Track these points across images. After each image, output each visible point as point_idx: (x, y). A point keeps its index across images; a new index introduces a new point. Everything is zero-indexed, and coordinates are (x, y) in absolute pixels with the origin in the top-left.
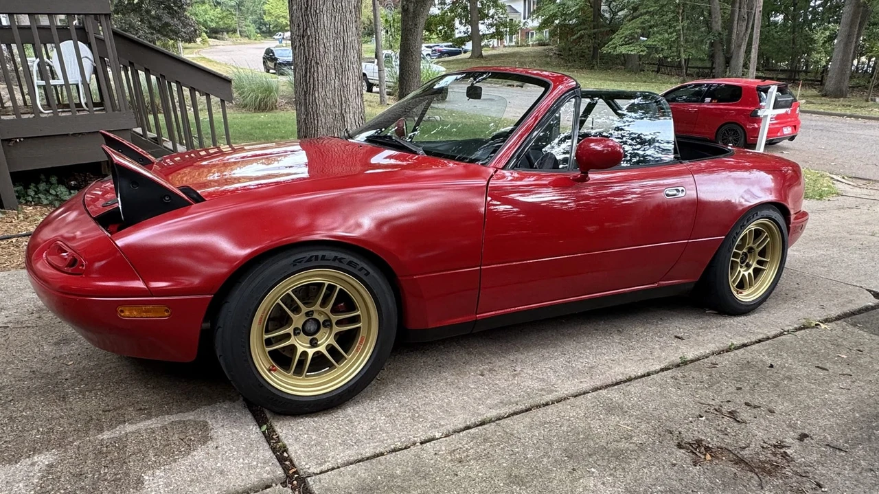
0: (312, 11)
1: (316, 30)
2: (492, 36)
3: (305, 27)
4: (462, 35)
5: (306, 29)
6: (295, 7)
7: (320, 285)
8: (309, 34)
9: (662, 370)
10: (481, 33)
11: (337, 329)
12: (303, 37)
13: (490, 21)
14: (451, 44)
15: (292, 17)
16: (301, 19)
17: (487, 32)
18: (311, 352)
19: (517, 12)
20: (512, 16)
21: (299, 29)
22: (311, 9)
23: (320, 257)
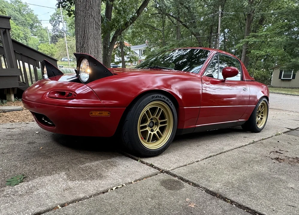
0: (86, 38)
1: (87, 45)
2: (129, 62)
3: (83, 44)
4: (118, 61)
5: (84, 44)
6: (79, 36)
7: (156, 108)
8: (85, 46)
9: (249, 144)
10: (125, 61)
11: (160, 126)
12: (82, 47)
13: (128, 56)
14: (114, 64)
15: (77, 40)
16: (81, 41)
17: (127, 60)
18: (152, 133)
19: (137, 54)
20: (135, 55)
21: (80, 45)
22: (85, 37)
23: (159, 96)
